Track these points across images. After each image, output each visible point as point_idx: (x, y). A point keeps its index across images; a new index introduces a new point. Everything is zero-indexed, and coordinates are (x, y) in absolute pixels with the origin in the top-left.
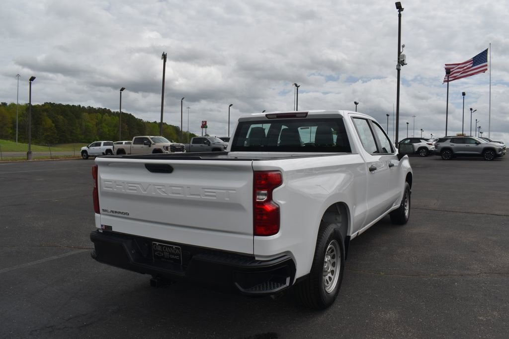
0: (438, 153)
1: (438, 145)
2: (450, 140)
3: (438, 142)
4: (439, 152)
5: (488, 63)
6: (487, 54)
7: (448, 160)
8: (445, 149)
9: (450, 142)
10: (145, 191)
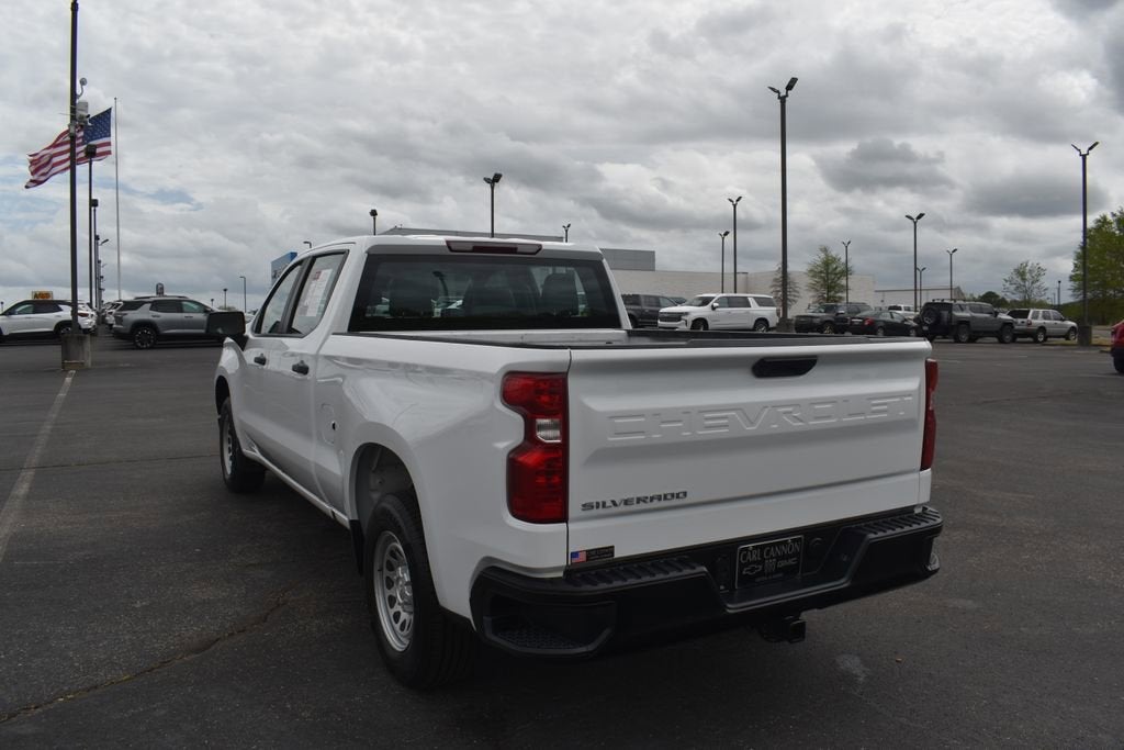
0: (124, 334)
1: (125, 317)
2: (149, 305)
3: (121, 310)
4: (128, 331)
5: (112, 139)
6: (109, 119)
7: (147, 348)
8: (140, 325)
9: (151, 309)
10: (752, 423)
